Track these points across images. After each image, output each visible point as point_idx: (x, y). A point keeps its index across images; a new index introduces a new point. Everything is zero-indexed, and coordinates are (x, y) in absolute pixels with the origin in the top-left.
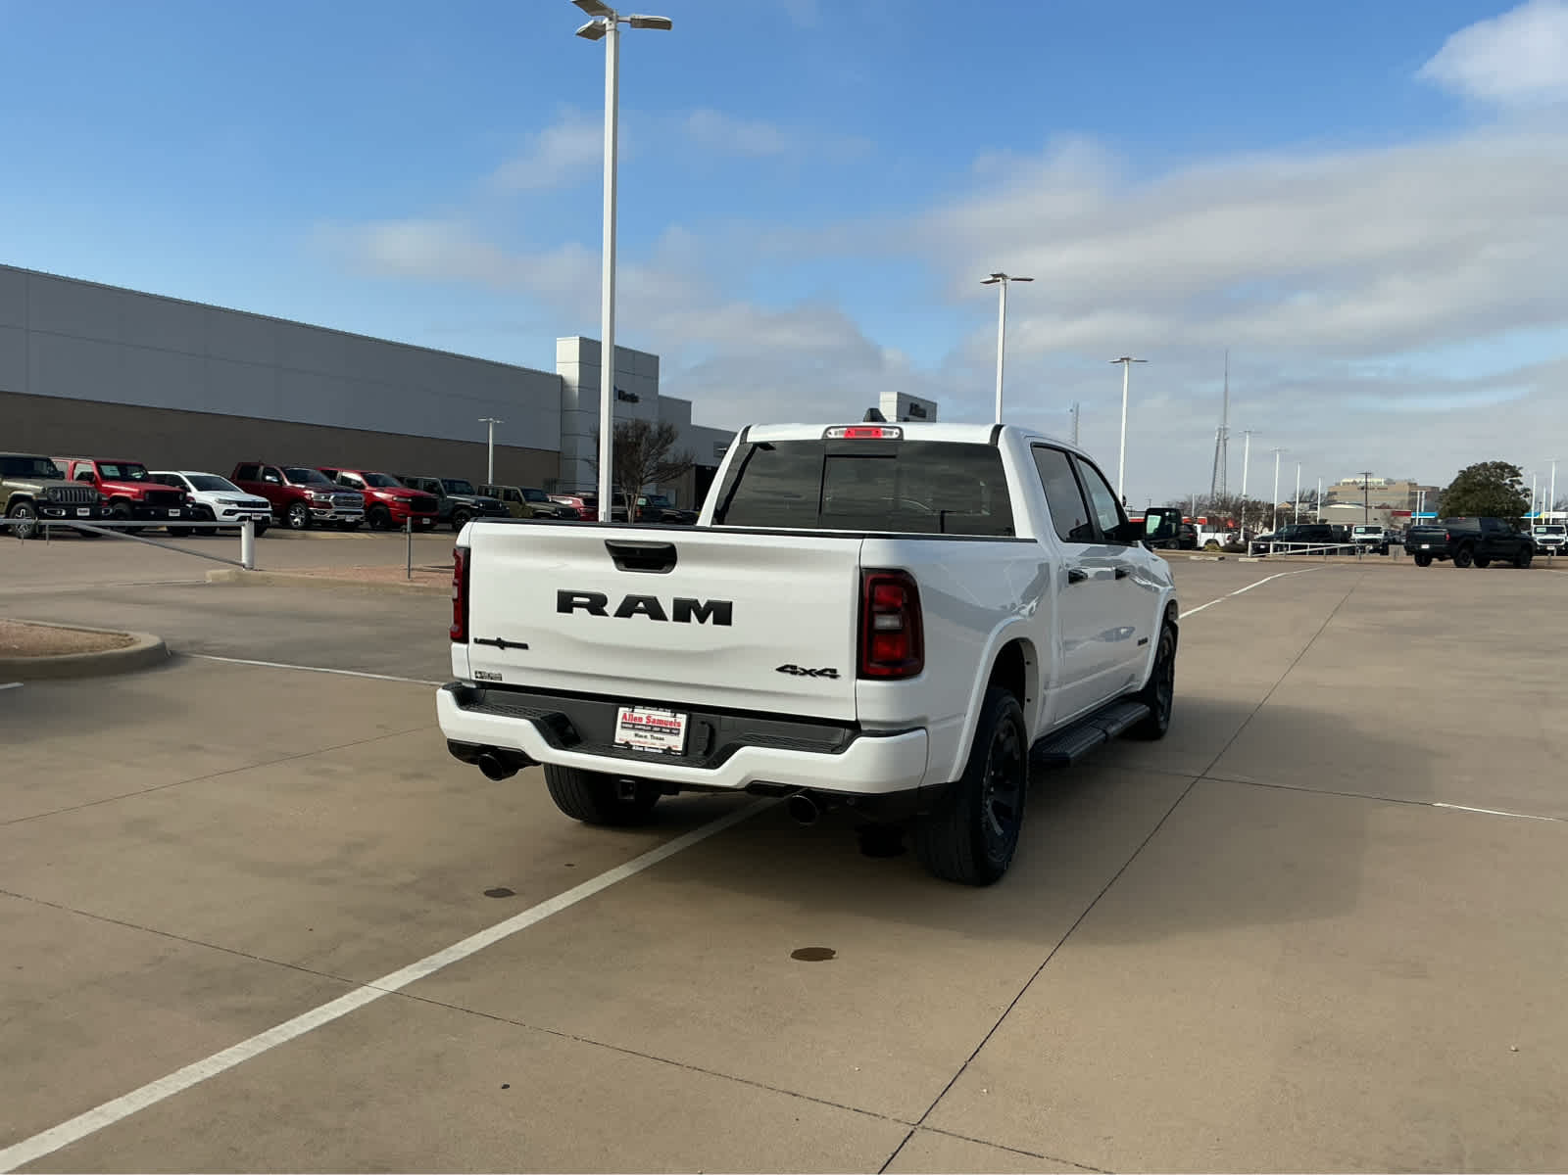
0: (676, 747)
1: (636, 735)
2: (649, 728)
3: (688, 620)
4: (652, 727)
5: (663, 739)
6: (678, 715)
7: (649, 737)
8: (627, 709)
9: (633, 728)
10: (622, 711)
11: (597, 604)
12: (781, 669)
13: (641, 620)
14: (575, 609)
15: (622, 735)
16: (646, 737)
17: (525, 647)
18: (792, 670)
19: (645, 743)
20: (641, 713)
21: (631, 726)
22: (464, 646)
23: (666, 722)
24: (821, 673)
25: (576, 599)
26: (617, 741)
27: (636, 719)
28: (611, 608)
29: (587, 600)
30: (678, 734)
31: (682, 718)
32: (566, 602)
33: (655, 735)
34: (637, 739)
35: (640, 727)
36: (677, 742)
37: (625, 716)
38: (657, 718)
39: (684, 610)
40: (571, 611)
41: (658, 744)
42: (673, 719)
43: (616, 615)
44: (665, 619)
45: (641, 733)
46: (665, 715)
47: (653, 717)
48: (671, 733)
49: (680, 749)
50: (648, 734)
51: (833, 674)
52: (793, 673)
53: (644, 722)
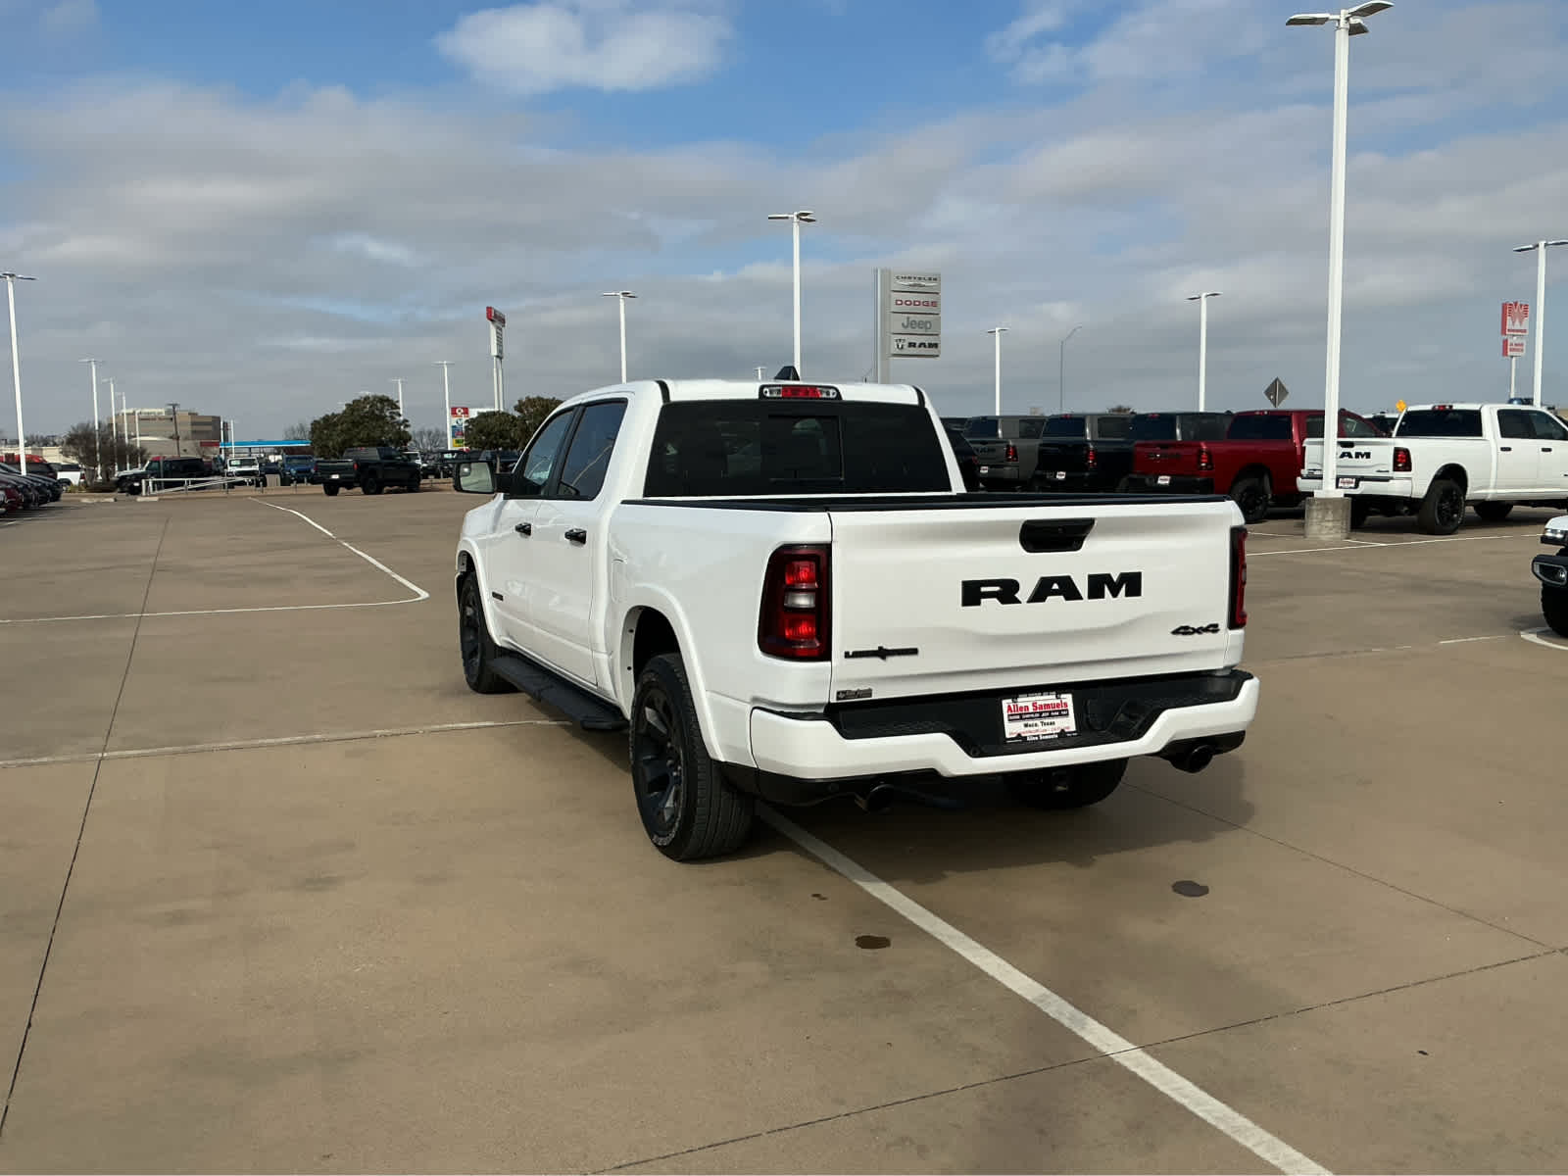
0: (1068, 728)
1: (1026, 725)
2: (1038, 715)
3: (1102, 596)
4: (1041, 713)
5: (1054, 723)
6: (1063, 696)
7: (1040, 724)
8: (1010, 701)
9: (1021, 719)
10: (1006, 703)
11: (1007, 591)
12: (1176, 632)
13: (1055, 602)
14: (983, 600)
15: (1012, 729)
16: (1036, 725)
17: (914, 652)
18: (1184, 631)
19: (1037, 731)
20: (1024, 701)
21: (1018, 717)
22: (827, 664)
23: (1053, 705)
24: (1206, 630)
25: (983, 589)
26: (1008, 736)
27: (1021, 708)
28: (1024, 593)
29: (997, 589)
30: (1068, 714)
31: (1068, 698)
32: (972, 593)
33: (1046, 721)
34: (1028, 729)
35: (1028, 716)
36: (1069, 723)
37: (1009, 708)
38: (1043, 703)
39: (1099, 585)
40: (979, 604)
41: (1049, 729)
42: (1059, 701)
43: (1029, 602)
44: (1081, 598)
45: (1030, 722)
46: (1049, 699)
47: (1039, 703)
48: (1060, 715)
49: (1073, 728)
50: (1038, 722)
51: (1213, 628)
52: (1184, 634)
53: (1031, 710)
